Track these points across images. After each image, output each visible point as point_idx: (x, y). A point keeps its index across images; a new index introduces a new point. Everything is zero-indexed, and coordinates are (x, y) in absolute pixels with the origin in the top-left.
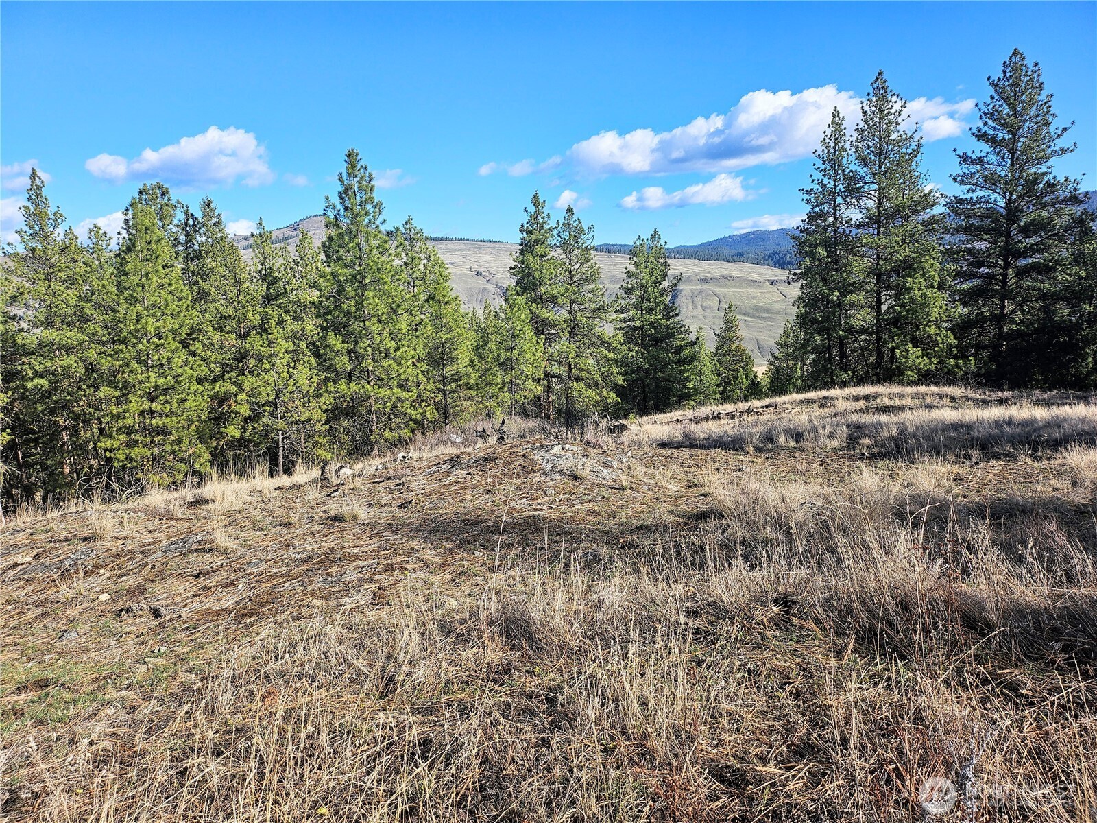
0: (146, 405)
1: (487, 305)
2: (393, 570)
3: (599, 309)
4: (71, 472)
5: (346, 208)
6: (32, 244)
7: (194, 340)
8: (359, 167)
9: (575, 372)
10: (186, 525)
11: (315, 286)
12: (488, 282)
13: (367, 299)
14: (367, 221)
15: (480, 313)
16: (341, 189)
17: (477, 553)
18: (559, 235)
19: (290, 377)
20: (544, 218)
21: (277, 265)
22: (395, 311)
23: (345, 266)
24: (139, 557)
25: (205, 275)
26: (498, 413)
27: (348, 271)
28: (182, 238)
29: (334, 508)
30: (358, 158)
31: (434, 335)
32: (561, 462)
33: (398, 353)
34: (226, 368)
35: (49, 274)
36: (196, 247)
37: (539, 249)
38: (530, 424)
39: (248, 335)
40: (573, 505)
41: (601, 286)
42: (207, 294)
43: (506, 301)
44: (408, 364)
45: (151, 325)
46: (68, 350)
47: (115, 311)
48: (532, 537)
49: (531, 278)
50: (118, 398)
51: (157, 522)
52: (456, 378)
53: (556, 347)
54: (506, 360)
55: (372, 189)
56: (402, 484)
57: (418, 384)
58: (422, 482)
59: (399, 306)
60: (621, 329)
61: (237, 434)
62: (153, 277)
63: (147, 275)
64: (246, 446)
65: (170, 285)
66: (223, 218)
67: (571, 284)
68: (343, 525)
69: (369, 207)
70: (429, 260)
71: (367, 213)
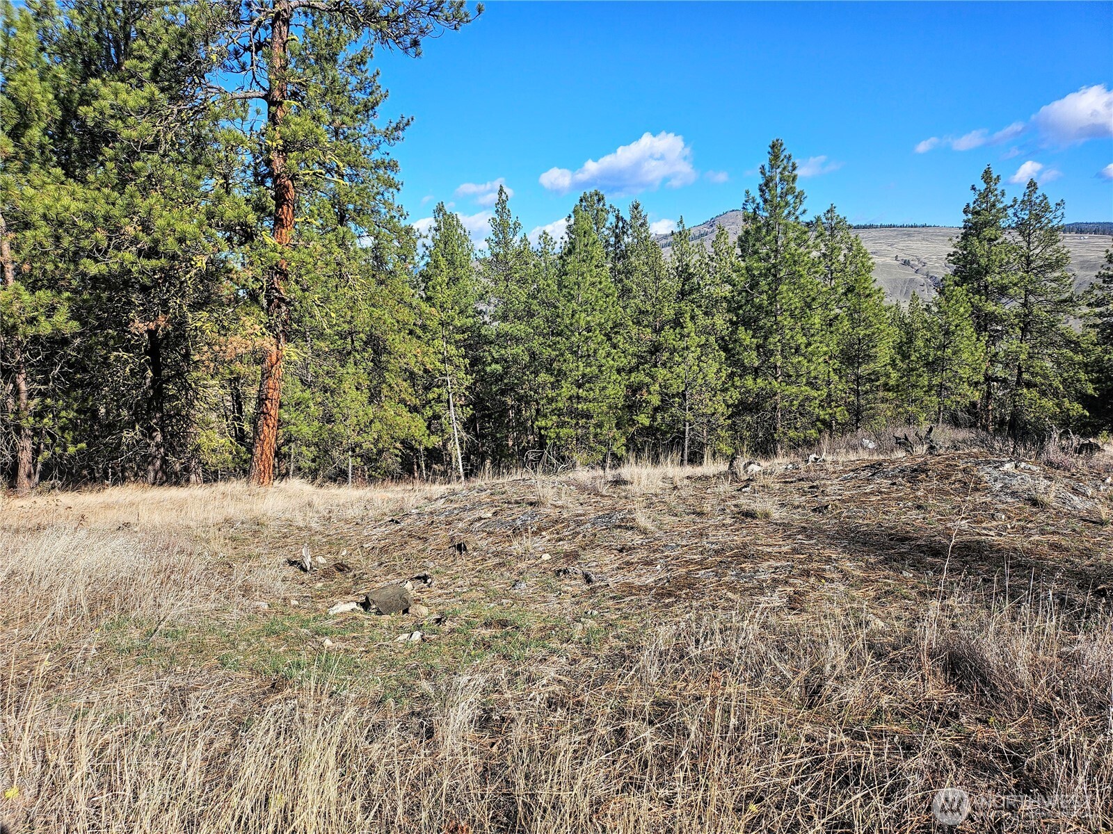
0: (575, 390)
1: (914, 298)
2: (808, 576)
3: (1065, 301)
4: (513, 445)
5: (765, 201)
6: (497, 250)
7: (616, 333)
8: (782, 157)
9: (1026, 376)
10: (610, 502)
11: (729, 281)
12: (917, 271)
13: (780, 293)
14: (786, 212)
15: (905, 306)
16: (762, 182)
17: (905, 574)
18: (1015, 214)
19: (700, 370)
20: (996, 195)
21: (693, 261)
22: (809, 307)
23: (760, 259)
24: (573, 525)
25: (628, 273)
26: (922, 419)
27: (763, 264)
28: (612, 240)
29: (745, 502)
30: (783, 147)
31: (851, 330)
32: (1014, 482)
33: (810, 349)
34: (641, 360)
35: (507, 275)
36: (623, 247)
37: (988, 232)
38: (963, 434)
39: (663, 329)
40: (1030, 535)
41: (1069, 274)
42: (630, 290)
43: (941, 293)
44: (820, 361)
45: (583, 319)
46: (518, 340)
47: (556, 307)
48: (975, 565)
49: (975, 266)
50: (552, 384)
51: (586, 496)
52: (873, 377)
53: (1002, 347)
54: (937, 359)
55: (794, 179)
56: (817, 487)
57: (829, 383)
58: (838, 487)
59: (814, 299)
60: (1095, 326)
61: (647, 422)
62: (587, 276)
63: (583, 274)
64: (654, 435)
65: (600, 283)
66: (648, 219)
67: (1027, 272)
68: (755, 521)
69: (789, 198)
70: (850, 249)
71: (787, 204)
